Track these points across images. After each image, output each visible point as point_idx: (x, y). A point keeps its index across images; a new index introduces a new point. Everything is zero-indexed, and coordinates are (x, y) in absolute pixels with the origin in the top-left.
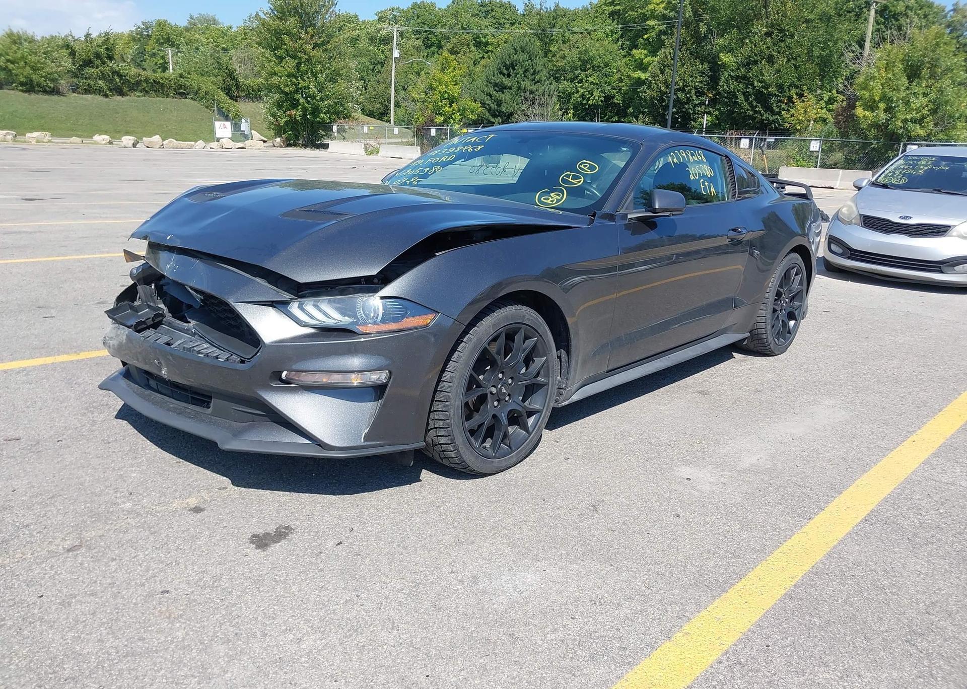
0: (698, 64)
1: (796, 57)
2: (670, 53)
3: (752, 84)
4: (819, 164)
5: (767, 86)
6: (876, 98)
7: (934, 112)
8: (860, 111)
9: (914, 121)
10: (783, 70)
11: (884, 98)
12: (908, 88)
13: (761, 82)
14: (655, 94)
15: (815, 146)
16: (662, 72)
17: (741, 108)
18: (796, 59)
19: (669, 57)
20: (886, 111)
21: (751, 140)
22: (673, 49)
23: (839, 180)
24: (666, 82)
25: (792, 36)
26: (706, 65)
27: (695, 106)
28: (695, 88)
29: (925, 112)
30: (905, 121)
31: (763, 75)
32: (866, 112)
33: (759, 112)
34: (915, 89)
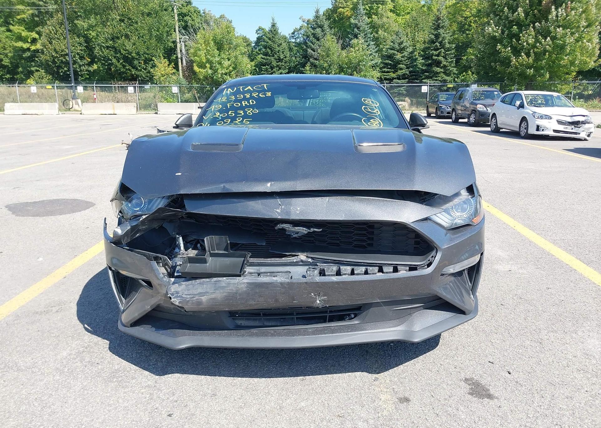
0: (76, 38)
1: (143, 36)
2: (53, 30)
3: (120, 52)
4: (180, 100)
5: (130, 53)
6: (204, 61)
7: (234, 68)
8: (196, 68)
9: (226, 74)
10: (137, 43)
11: (208, 61)
12: (219, 55)
13: (125, 51)
14: (48, 58)
15: (175, 90)
16: (51, 43)
17: (116, 66)
18: (143, 37)
19: (53, 32)
20: (211, 69)
21: (135, 87)
22: (54, 27)
23: (194, 109)
24: (55, 50)
25: (137, 23)
26: (82, 39)
27: (80, 66)
28: (78, 54)
29: (231, 68)
30: (222, 74)
31: (125, 46)
32: (200, 69)
33: (129, 70)
34: (223, 56)
